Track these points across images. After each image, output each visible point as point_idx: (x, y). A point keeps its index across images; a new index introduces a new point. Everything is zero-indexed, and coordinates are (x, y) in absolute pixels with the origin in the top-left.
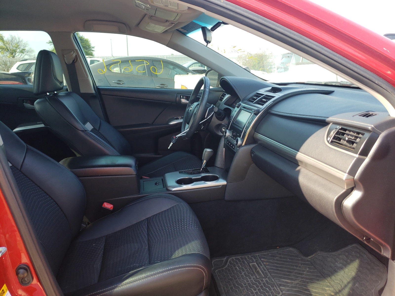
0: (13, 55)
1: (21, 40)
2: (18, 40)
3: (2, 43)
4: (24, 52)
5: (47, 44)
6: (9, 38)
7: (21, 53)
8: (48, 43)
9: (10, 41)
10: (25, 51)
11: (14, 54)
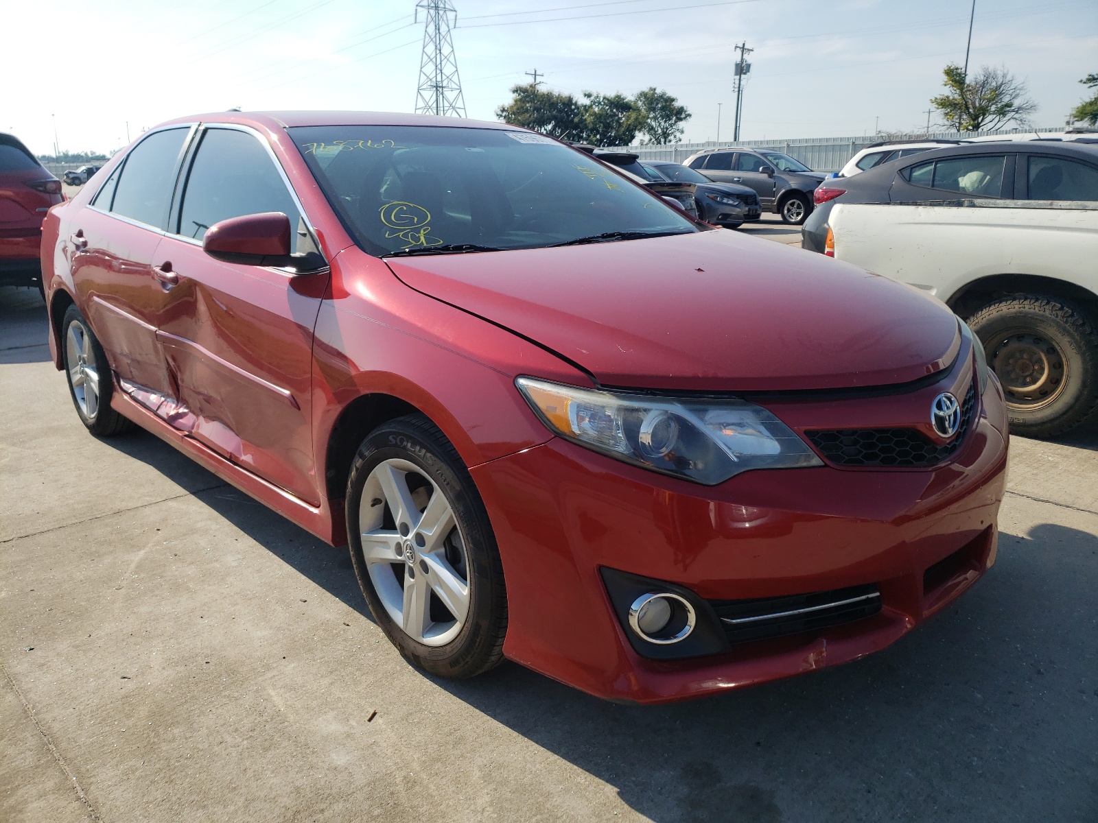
0: (976, 122)
1: (1009, 78)
2: (1000, 81)
3: (958, 91)
4: (1009, 111)
5: (1081, 84)
6: (978, 77)
7: (1000, 115)
8: (1085, 83)
9: (981, 83)
10: (1013, 108)
11: (980, 119)
